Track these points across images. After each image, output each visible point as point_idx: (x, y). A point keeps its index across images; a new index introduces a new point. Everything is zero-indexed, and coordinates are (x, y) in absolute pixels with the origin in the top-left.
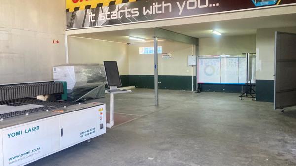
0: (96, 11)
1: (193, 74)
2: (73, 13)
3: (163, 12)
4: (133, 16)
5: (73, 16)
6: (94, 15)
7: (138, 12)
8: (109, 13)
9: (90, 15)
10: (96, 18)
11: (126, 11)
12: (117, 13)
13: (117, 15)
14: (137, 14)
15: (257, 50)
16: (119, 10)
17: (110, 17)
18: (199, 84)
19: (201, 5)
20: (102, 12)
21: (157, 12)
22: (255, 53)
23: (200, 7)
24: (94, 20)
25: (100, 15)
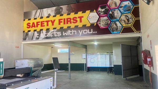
0: (39, 33)
1: (85, 62)
2: (27, 33)
3: (73, 34)
4: (58, 35)
5: (27, 34)
6: (38, 34)
7: (61, 34)
8: (46, 34)
9: (36, 34)
10: (39, 36)
11: (55, 33)
12: (50, 34)
13: (50, 35)
14: (60, 34)
15: (113, 51)
16: (51, 32)
17: (47, 35)
18: (88, 67)
19: (89, 32)
20: (43, 33)
21: (70, 34)
22: (113, 53)
23: (89, 33)
24: (38, 37)
25: (42, 34)
